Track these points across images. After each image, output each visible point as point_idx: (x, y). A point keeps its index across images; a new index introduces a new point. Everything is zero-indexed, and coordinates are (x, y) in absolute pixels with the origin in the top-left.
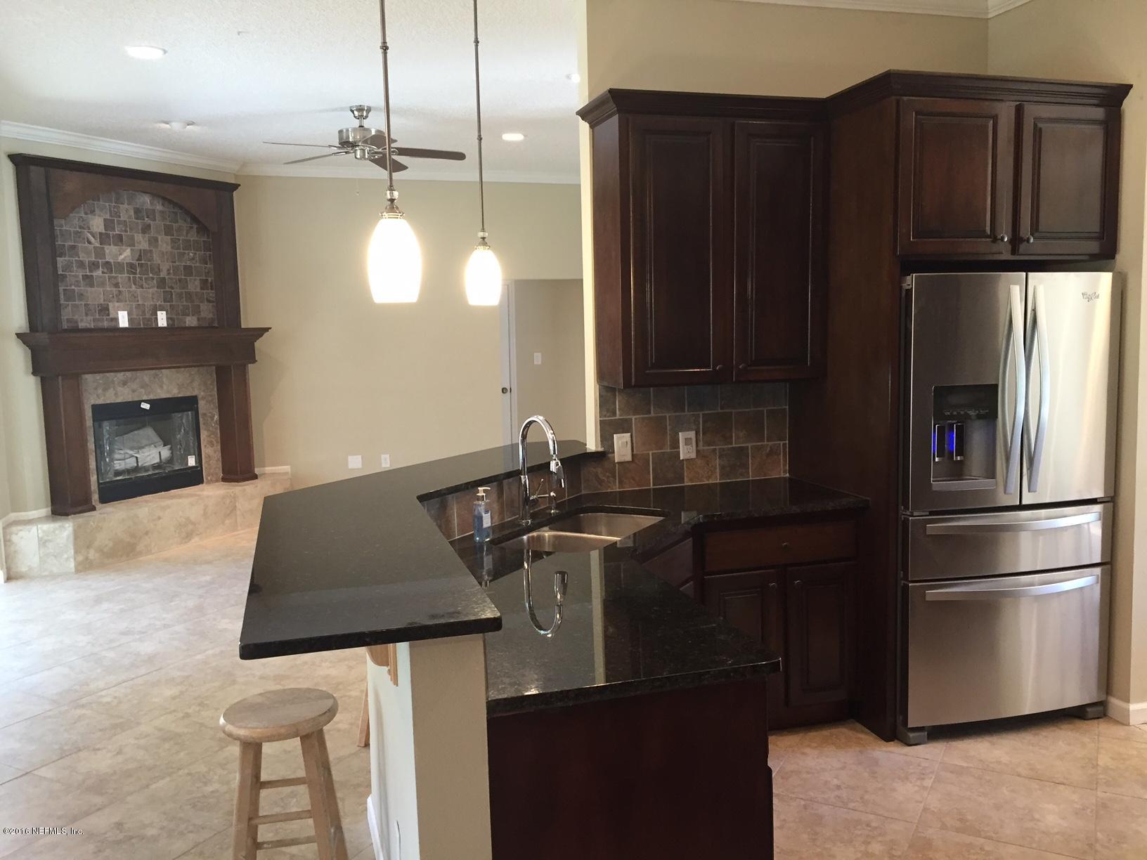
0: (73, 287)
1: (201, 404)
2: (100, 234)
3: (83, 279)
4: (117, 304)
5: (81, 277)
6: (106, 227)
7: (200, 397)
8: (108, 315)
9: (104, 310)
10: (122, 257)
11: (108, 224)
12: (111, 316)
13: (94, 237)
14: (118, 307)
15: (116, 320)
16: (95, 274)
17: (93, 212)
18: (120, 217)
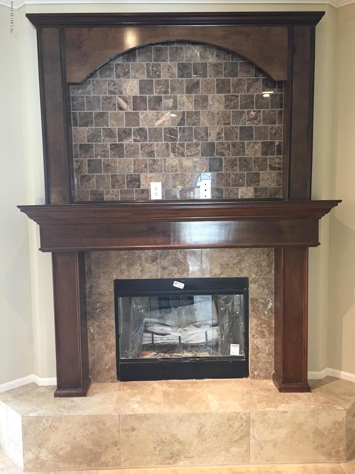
0: (99, 158)
1: (252, 287)
2: (135, 98)
3: (112, 149)
4: (149, 175)
5: (109, 147)
6: (142, 89)
7: (250, 279)
8: (139, 186)
9: (135, 181)
10: (160, 122)
11: (144, 86)
12: (142, 187)
13: (126, 102)
14: (151, 178)
15: (147, 191)
16: (125, 142)
17: (126, 74)
18: (159, 76)
